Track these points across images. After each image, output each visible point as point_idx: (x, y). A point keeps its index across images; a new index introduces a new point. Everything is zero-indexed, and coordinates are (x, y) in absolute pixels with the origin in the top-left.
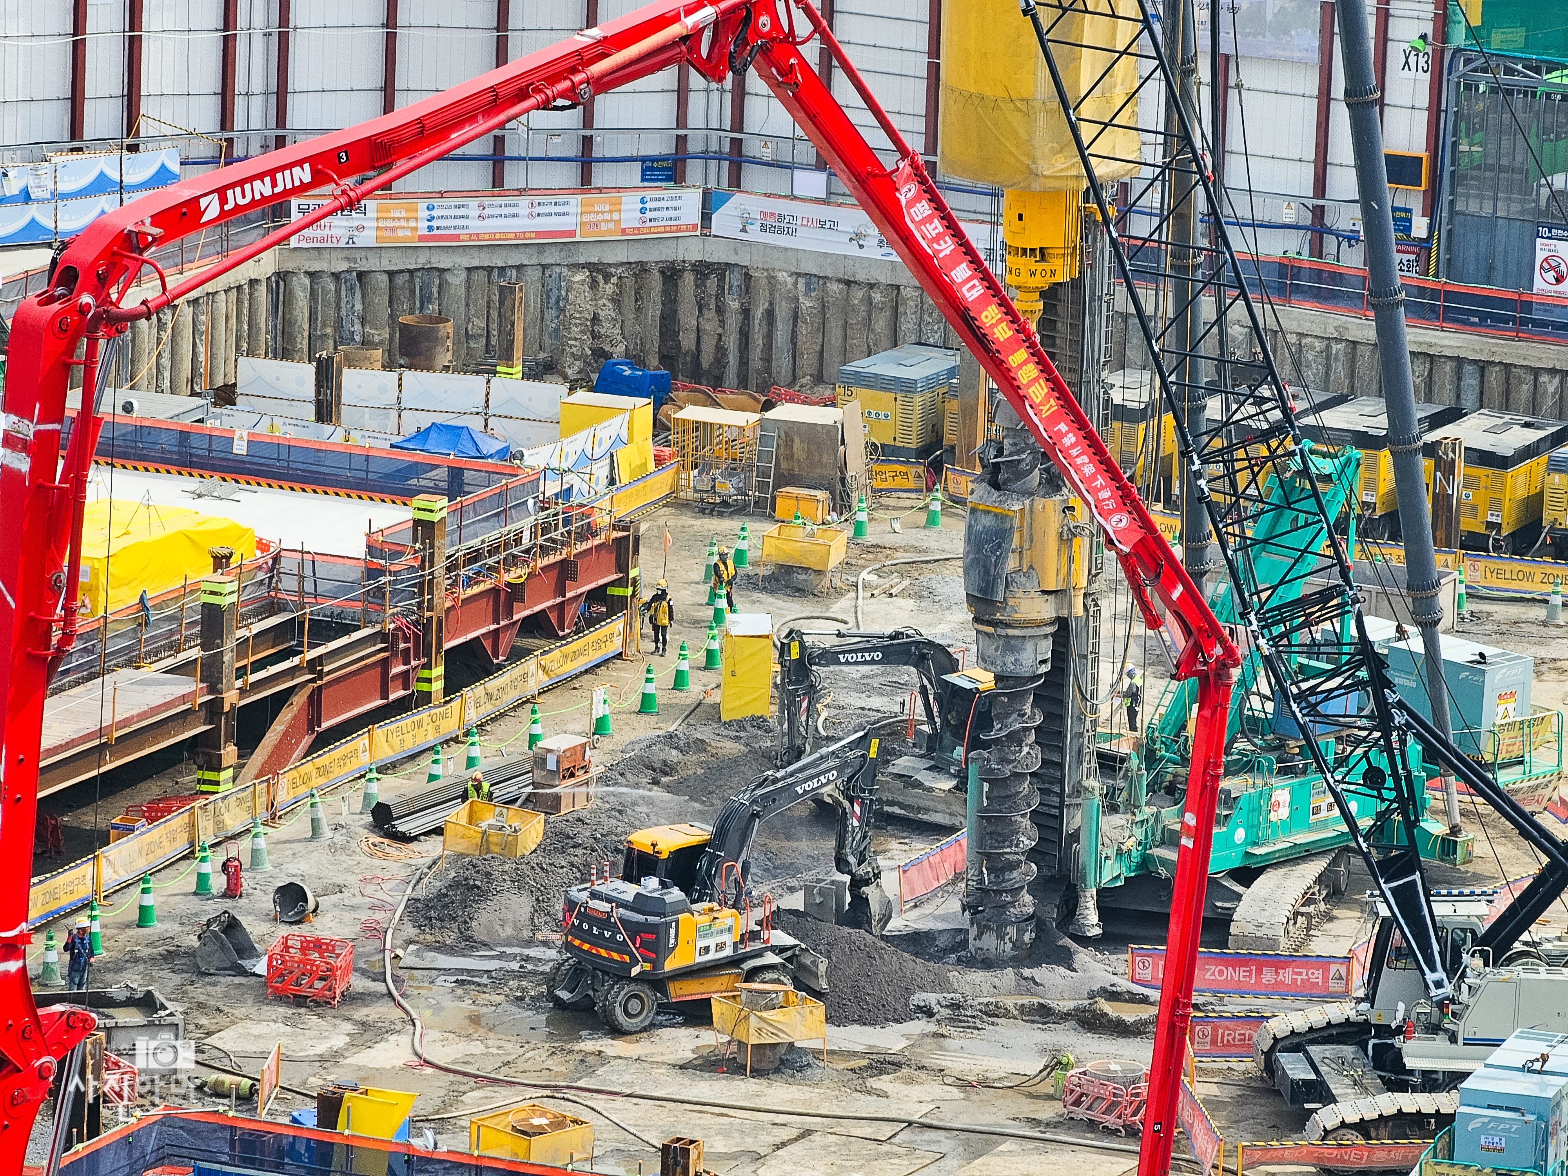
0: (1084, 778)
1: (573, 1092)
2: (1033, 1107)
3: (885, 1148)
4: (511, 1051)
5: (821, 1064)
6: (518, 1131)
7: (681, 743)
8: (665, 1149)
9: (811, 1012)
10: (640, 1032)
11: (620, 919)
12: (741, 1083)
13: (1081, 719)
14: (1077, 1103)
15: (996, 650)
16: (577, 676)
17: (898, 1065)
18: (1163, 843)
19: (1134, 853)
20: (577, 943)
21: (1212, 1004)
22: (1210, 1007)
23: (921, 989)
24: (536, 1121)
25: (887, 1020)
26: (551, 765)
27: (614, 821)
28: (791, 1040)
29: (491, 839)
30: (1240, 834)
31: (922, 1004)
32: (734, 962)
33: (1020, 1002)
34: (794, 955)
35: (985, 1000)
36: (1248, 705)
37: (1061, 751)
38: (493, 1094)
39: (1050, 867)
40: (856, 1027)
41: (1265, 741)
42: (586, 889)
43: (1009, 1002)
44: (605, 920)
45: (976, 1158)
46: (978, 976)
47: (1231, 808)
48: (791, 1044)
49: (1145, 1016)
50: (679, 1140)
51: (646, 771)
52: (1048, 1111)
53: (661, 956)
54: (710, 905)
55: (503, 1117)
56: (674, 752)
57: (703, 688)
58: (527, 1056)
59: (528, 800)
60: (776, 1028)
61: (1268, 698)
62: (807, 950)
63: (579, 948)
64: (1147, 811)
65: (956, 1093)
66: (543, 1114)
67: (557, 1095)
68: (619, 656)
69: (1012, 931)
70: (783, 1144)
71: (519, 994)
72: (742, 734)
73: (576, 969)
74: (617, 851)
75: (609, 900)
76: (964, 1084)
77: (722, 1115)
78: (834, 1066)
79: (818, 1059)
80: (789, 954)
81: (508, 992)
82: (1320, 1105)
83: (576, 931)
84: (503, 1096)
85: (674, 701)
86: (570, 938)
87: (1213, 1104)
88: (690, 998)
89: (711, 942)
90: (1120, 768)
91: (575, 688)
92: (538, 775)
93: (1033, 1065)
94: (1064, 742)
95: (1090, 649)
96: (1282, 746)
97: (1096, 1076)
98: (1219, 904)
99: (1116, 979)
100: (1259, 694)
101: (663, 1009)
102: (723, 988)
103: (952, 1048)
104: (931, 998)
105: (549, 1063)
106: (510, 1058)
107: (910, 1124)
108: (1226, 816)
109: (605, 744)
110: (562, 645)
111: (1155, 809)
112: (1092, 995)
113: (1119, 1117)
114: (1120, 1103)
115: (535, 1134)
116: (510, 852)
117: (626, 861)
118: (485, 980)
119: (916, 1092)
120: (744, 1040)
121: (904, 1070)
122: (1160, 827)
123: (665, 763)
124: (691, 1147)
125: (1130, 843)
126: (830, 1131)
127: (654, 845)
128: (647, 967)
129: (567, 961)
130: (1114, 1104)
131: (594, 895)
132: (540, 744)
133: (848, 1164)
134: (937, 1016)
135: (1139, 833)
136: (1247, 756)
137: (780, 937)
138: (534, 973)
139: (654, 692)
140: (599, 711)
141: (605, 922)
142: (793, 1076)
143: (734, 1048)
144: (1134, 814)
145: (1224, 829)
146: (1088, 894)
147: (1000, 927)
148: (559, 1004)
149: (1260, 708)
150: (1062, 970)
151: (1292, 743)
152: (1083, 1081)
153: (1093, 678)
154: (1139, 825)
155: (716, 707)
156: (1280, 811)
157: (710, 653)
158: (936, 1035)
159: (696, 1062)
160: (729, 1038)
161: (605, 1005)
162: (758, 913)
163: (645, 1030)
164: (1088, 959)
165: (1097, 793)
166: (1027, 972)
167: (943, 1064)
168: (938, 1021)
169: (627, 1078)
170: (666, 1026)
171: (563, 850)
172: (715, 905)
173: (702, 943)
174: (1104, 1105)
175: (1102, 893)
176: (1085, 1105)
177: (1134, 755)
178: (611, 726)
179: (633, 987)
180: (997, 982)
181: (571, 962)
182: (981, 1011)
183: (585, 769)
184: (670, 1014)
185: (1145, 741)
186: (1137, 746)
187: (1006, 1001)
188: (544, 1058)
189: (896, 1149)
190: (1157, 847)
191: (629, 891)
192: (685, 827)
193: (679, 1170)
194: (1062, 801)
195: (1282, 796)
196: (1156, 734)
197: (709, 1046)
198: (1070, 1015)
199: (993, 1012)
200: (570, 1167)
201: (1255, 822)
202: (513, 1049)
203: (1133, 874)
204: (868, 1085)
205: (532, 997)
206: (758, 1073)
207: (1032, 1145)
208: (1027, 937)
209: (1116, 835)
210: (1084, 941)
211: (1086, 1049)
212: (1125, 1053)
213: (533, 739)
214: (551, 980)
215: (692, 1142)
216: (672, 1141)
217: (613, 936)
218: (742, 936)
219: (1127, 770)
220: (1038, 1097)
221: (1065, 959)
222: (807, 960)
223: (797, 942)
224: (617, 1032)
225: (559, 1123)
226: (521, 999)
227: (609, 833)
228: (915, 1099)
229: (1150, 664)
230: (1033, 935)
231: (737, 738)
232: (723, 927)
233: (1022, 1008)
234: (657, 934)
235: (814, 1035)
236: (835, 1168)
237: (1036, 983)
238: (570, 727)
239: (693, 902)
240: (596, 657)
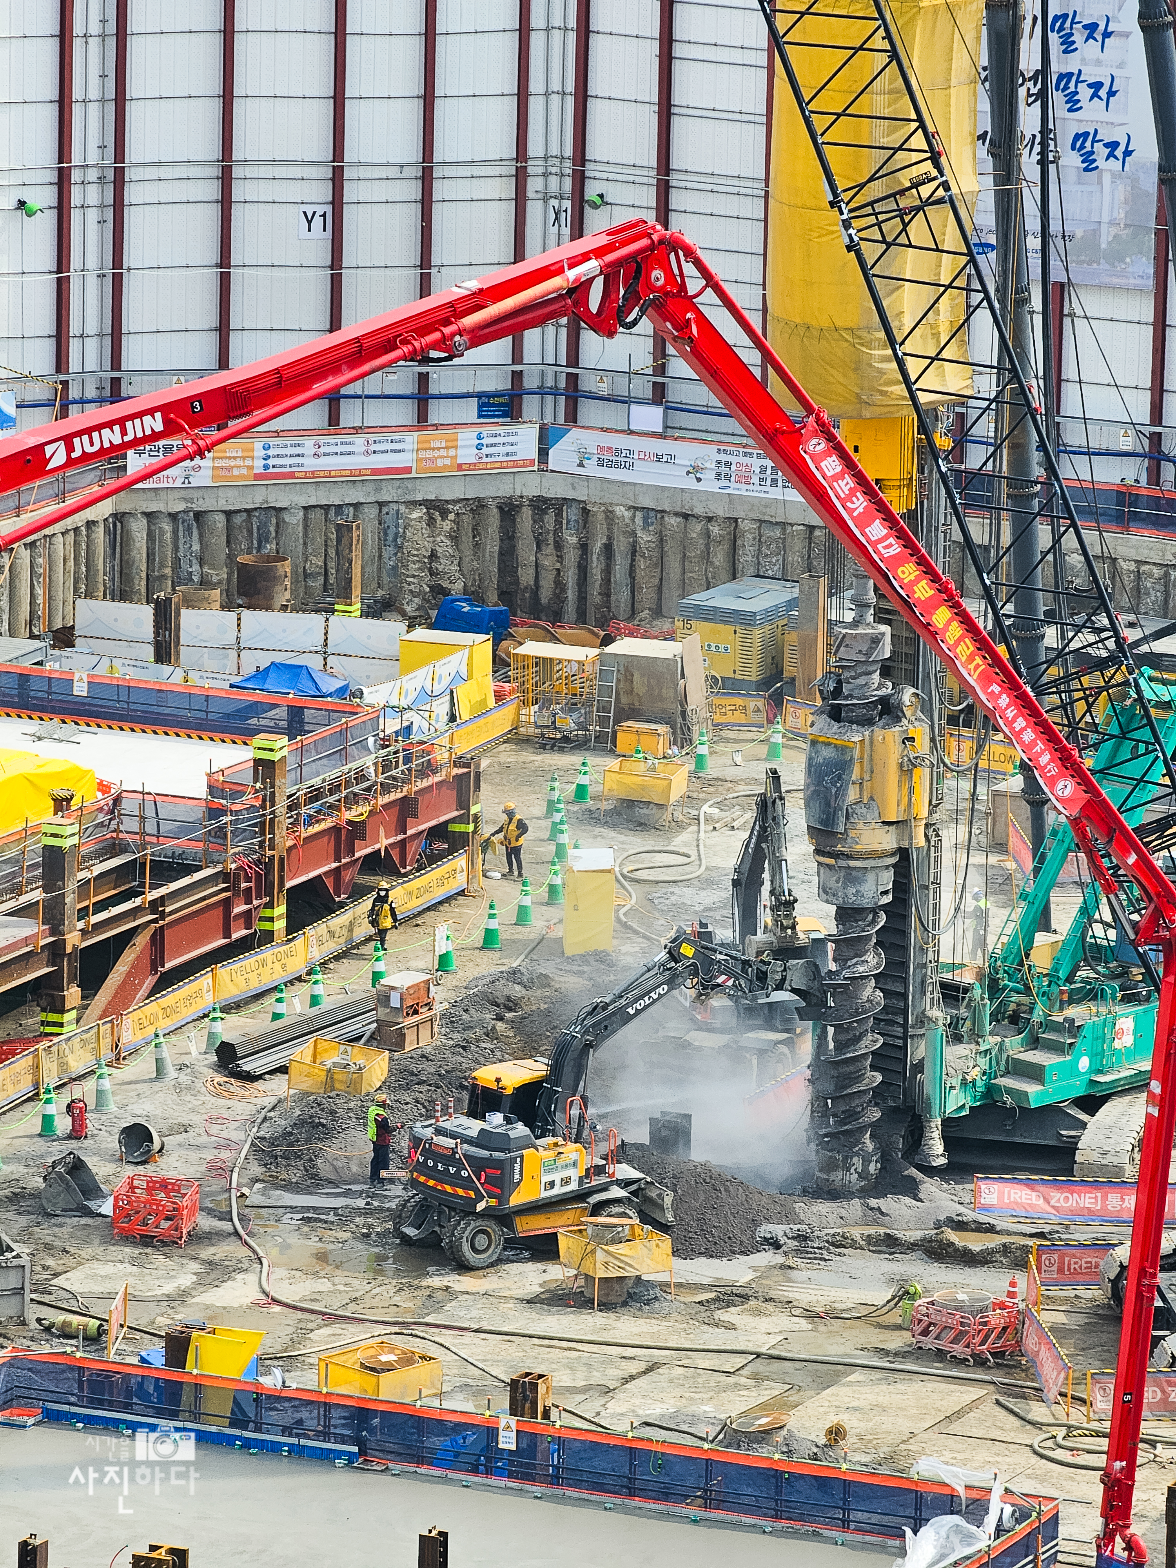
0: (928, 1008)
1: (421, 1328)
2: (882, 1337)
3: (732, 1380)
4: (359, 1287)
5: (669, 1297)
6: (367, 1368)
7: (525, 979)
8: (514, 1384)
9: (657, 1246)
10: (488, 1267)
11: (465, 1155)
12: (589, 1317)
13: (923, 951)
14: (925, 1333)
15: (837, 882)
16: (420, 914)
17: (745, 1298)
18: (1007, 1073)
19: (979, 1083)
20: (422, 1179)
21: (1058, 1232)
22: (1056, 1236)
23: (768, 1220)
24: (384, 1358)
25: (734, 1252)
26: (395, 1002)
27: (459, 1059)
28: (638, 1273)
29: (335, 1076)
30: (1084, 1063)
31: (769, 1236)
32: (580, 1196)
33: (866, 1233)
34: (640, 1189)
35: (832, 1231)
36: (1090, 933)
37: (905, 981)
38: (341, 1332)
39: (895, 1099)
40: (703, 1260)
41: (1108, 968)
42: (431, 1125)
43: (856, 1233)
44: (449, 1157)
45: (825, 1389)
46: (824, 1207)
47: (1075, 1037)
48: (639, 1278)
49: (992, 1245)
50: (527, 1374)
51: (490, 1007)
52: (897, 1341)
53: (506, 1190)
54: (554, 1140)
55: (350, 1355)
56: (518, 988)
57: (546, 923)
58: (374, 1292)
59: (372, 1037)
60: (622, 1261)
61: (1112, 927)
62: (652, 1183)
63: (424, 1184)
64: (990, 1042)
65: (804, 1324)
66: (392, 1351)
67: (405, 1332)
68: (462, 893)
69: (857, 1162)
70: (632, 1377)
71: (365, 1231)
72: (586, 969)
73: (422, 1206)
74: (462, 1087)
75: (453, 1136)
76: (811, 1315)
77: (570, 1349)
78: (682, 1299)
79: (665, 1292)
80: (634, 1187)
81: (355, 1229)
82: (1167, 1333)
83: (420, 1167)
84: (351, 1333)
85: (516, 936)
86: (415, 1174)
87: (1059, 1331)
88: (537, 1233)
89: (557, 1177)
90: (963, 998)
91: (417, 925)
92: (382, 1013)
93: (881, 1295)
94: (907, 973)
95: (932, 879)
96: (1125, 974)
97: (945, 1306)
98: (1064, 1132)
99: (961, 1209)
100: (1102, 922)
101: (511, 1243)
102: (570, 1222)
103: (799, 1280)
104: (778, 1230)
105: (397, 1299)
106: (358, 1295)
107: (759, 1355)
108: (1071, 1044)
109: (449, 980)
110: (405, 882)
111: (999, 1039)
112: (938, 1225)
113: (968, 1346)
114: (967, 1332)
115: (383, 1371)
116: (355, 1090)
117: (471, 1097)
118: (331, 1217)
119: (764, 1323)
120: (591, 1274)
121: (751, 1303)
122: (1004, 1056)
123: (508, 998)
124: (540, 1381)
125: (975, 1073)
126: (679, 1363)
127: (498, 1080)
128: (493, 1202)
129: (413, 1197)
130: (962, 1334)
131: (439, 1132)
132: (383, 982)
133: (697, 1396)
134: (784, 1248)
135: (983, 1063)
136: (1090, 983)
137: (625, 1171)
138: (380, 1210)
139: (497, 927)
140: (442, 947)
142: (640, 1309)
143: (581, 1282)
144: (978, 1043)
145: (1069, 1058)
146: (933, 1125)
147: (846, 1158)
148: (406, 1240)
149: (1102, 935)
150: (908, 1200)
151: (1135, 970)
152: (931, 1311)
153: (935, 908)
154: (983, 1055)
155: (559, 941)
156: (1124, 1038)
157: (552, 889)
158: (783, 1267)
159: (543, 1296)
160: (575, 1272)
161: (451, 1241)
162: (604, 1147)
163: (492, 1265)
164: (933, 1189)
165: (941, 1023)
166: (873, 1202)
167: (791, 1295)
168: (785, 1252)
169: (475, 1313)
170: (513, 1262)
171: (407, 1088)
172: (560, 1140)
173: (546, 1178)
174: (952, 1334)
175: (947, 1122)
176: (933, 1335)
177: (977, 985)
178: (454, 962)
179: (479, 1222)
180: (843, 1213)
181: (417, 1198)
182: (828, 1242)
183: (429, 1006)
184: (517, 1249)
185: (987, 971)
186: (980, 976)
187: (853, 1232)
188: (391, 1294)
189: (743, 1380)
190: (1002, 1076)
191: (474, 1127)
192: (529, 1063)
193: (528, 1405)
194: (906, 1031)
195: (1126, 1024)
196: (999, 963)
197: (557, 1280)
198: (917, 1245)
199: (840, 1243)
200: (419, 1403)
201: (1100, 1049)
202: (360, 1285)
203: (978, 1104)
204: (716, 1317)
205: (378, 1234)
206: (606, 1306)
207: (879, 1375)
208: (873, 1168)
209: (960, 1065)
210: (930, 1171)
211: (933, 1279)
212: (972, 1282)
213: (376, 977)
214: (398, 1216)
215: (541, 1376)
216: (521, 1376)
217: (458, 1172)
218: (587, 1170)
219: (970, 1000)
220: (886, 1327)
221: (911, 1189)
222: (653, 1194)
223: (642, 1175)
224: (464, 1267)
225: (408, 1360)
226: (367, 1236)
227: (454, 1070)
228: (763, 1330)
229: (992, 893)
230: (879, 1165)
231: (580, 973)
232: (568, 1162)
233: (869, 1239)
234: (502, 1169)
235: (661, 1268)
236: (683, 1400)
237: (882, 1213)
238: (413, 964)
239: (537, 1138)
240: (440, 893)
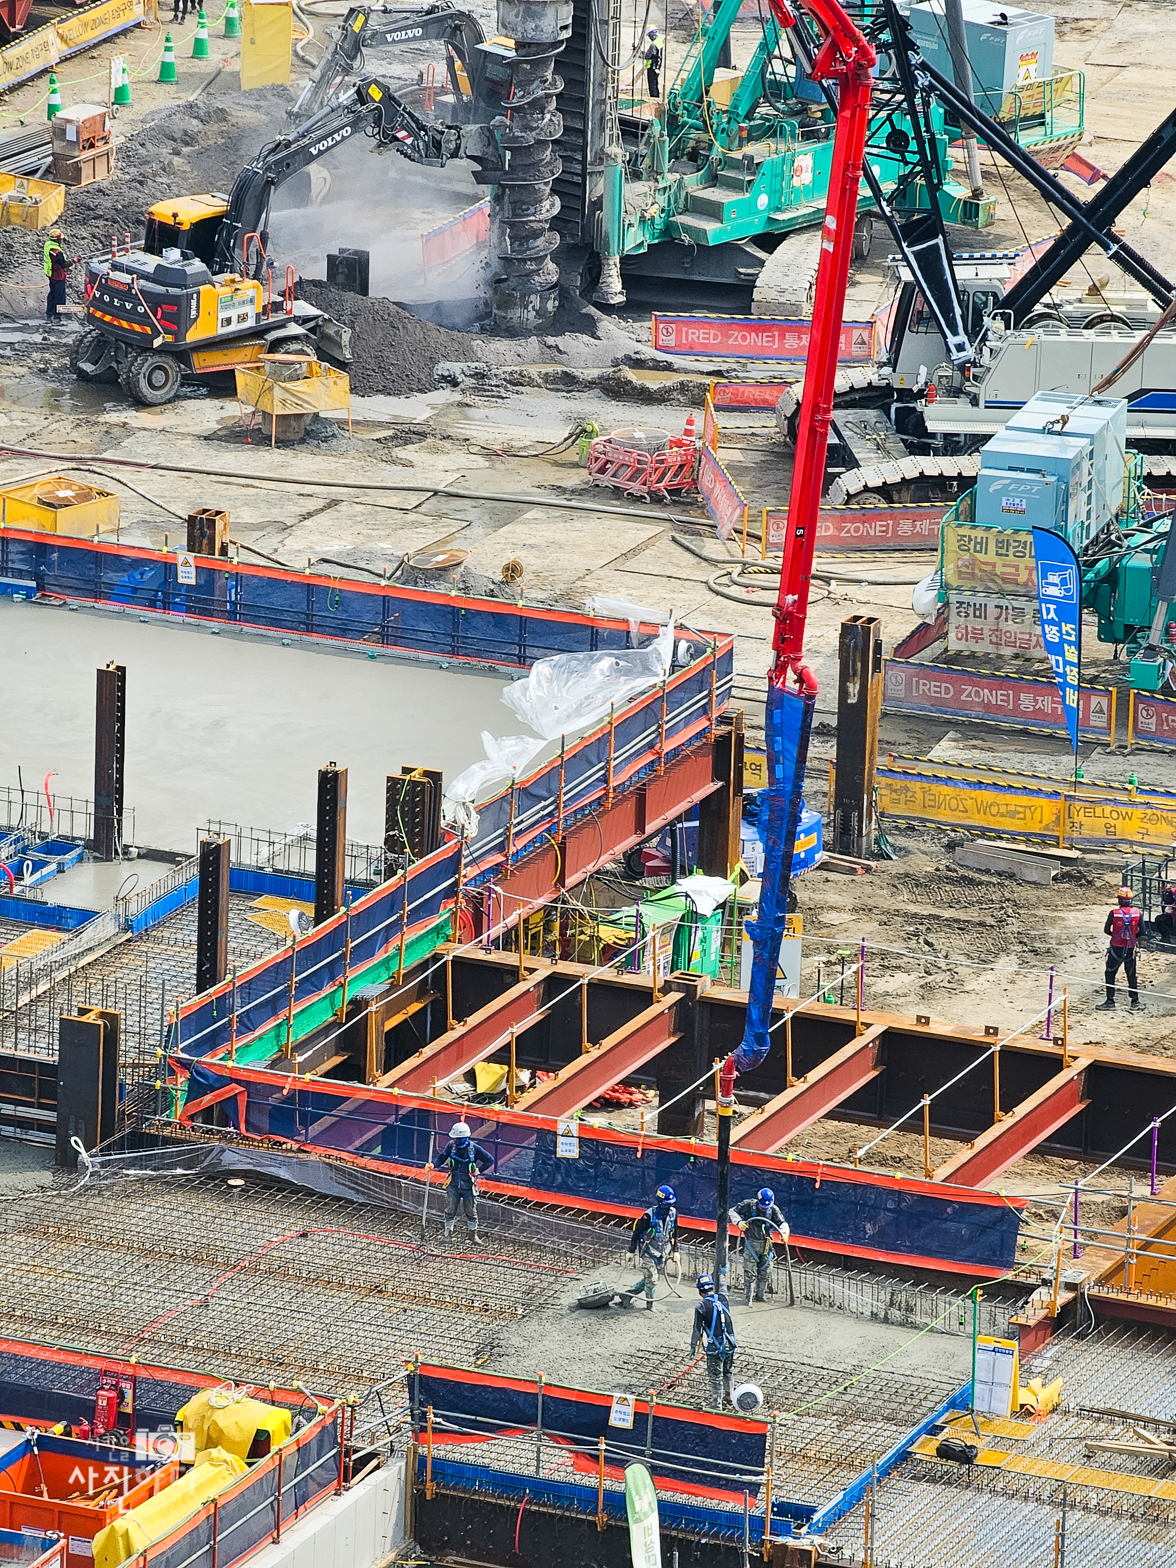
0: (607, 145)
1: (98, 464)
2: (559, 475)
3: (411, 517)
4: (36, 423)
5: (346, 434)
6: (44, 503)
7: (201, 113)
8: (191, 520)
9: (335, 383)
10: (165, 403)
11: (141, 291)
12: (266, 454)
13: (602, 86)
14: (602, 470)
15: (517, 16)
16: (95, 46)
17: (423, 435)
18: (686, 210)
19: (658, 220)
20: (99, 314)
21: (735, 370)
22: (733, 374)
23: (446, 357)
24: (62, 494)
25: (411, 390)
26: (71, 136)
27: (136, 194)
28: (316, 411)
29: (11, 210)
30: (763, 200)
31: (446, 374)
32: (258, 333)
33: (544, 371)
34: (317, 325)
35: (509, 369)
36: (770, 69)
37: (584, 117)
38: (18, 467)
39: (573, 236)
40: (381, 397)
41: (787, 105)
42: (107, 260)
43: (533, 371)
44: (125, 292)
45: (502, 526)
46: (502, 345)
47: (754, 174)
48: (316, 415)
49: (669, 383)
50: (205, 511)
51: (167, 141)
52: (574, 479)
53: (183, 328)
54: (232, 276)
55: (28, 490)
56: (195, 122)
57: (223, 57)
58: (52, 427)
59: (48, 171)
60: (300, 399)
61: (791, 63)
62: (330, 320)
63: (101, 320)
64: (670, 178)
65: (481, 462)
66: (69, 487)
67: (82, 467)
68: (138, 26)
69: (535, 300)
70: (310, 515)
71: (42, 366)
72: (262, 103)
73: (99, 341)
74: (139, 222)
75: (130, 271)
76: (489, 453)
77: (248, 486)
78: (360, 436)
79: (343, 429)
80: (312, 324)
81: (31, 364)
82: (843, 469)
83: (97, 303)
84: (28, 469)
85: (194, 70)
86: (92, 309)
87: (736, 469)
88: (214, 369)
89: (233, 314)
90: (643, 135)
91: (93, 58)
92: (58, 146)
93: (559, 433)
94: (586, 109)
95: (611, 14)
96: (804, 110)
97: (622, 444)
98: (742, 270)
99: (639, 347)
100: (781, 58)
101: (188, 380)
102: (247, 359)
103: (477, 417)
104: (455, 368)
105: (74, 435)
106: (35, 430)
107: (436, 493)
108: (750, 182)
109: (125, 114)
110: (80, 13)
111: (678, 176)
112: (616, 363)
113: (644, 484)
114: (644, 470)
115: (61, 506)
116: (32, 224)
117: (148, 233)
118: (8, 352)
119: (441, 461)
120: (268, 411)
121: (428, 440)
122: (683, 194)
123: (185, 133)
124: (217, 518)
125: (654, 210)
126: (357, 500)
127: (175, 215)
128: (169, 338)
129: (89, 333)
130: (639, 471)
131: (115, 267)
132: (58, 114)
133: (374, 533)
134: (462, 386)
135: (662, 200)
136: (769, 120)
137: (303, 308)
138: (56, 345)
139: (173, 60)
140: (118, 80)
141: (126, 293)
142: (318, 446)
143: (259, 419)
144: (657, 181)
145: (747, 195)
146: (611, 262)
147: (523, 296)
148: (83, 376)
149: (782, 72)
150: (586, 338)
151: (814, 107)
152: (608, 449)
153: (614, 44)
154: (662, 192)
155: (236, 75)
156: (803, 176)
157: (229, 22)
158: (460, 404)
159: (220, 433)
160: (253, 409)
161: (128, 377)
162: (282, 284)
163: (169, 401)
164: (611, 327)
165: (620, 160)
166: (551, 340)
167: (468, 433)
168: (462, 390)
169: (152, 449)
170: (190, 398)
171: (84, 222)
172: (237, 277)
173: (223, 315)
174: (629, 472)
175: (626, 260)
176: (610, 472)
177: (656, 122)
178: (130, 95)
179: (157, 359)
180: (521, 351)
181: (94, 334)
182: (505, 380)
183: (105, 140)
184: (194, 385)
185: (667, 107)
186: (659, 113)
187: (530, 370)
188: (69, 430)
189: (422, 518)
190: (680, 214)
191: (151, 262)
192: (207, 198)
193: (205, 541)
194: (584, 168)
195: (805, 161)
196: (678, 99)
197: (234, 417)
198: (594, 383)
199: (517, 381)
200: (96, 539)
201: (778, 187)
202: (37, 421)
203: (656, 241)
204: (393, 454)
205: (55, 369)
206: (283, 443)
207: (557, 513)
208: (550, 306)
209: (639, 202)
210: (608, 309)
211: (611, 417)
212: (649, 420)
213: (52, 110)
214: (74, 352)
215: (218, 513)
216: (199, 513)
217: (134, 308)
218: (264, 307)
219: (649, 137)
220: (563, 465)
221: (589, 327)
222: (331, 331)
223: (320, 313)
224: (141, 404)
225: (85, 495)
226: (44, 371)
227: (130, 204)
228: (441, 468)
229: (672, 28)
230: (557, 303)
231: (258, 108)
232: (245, 298)
233: (546, 377)
234: (179, 305)
235: (339, 406)
236: (361, 537)
237: (560, 351)
238: (90, 97)
239: (214, 274)
240: (116, 26)
